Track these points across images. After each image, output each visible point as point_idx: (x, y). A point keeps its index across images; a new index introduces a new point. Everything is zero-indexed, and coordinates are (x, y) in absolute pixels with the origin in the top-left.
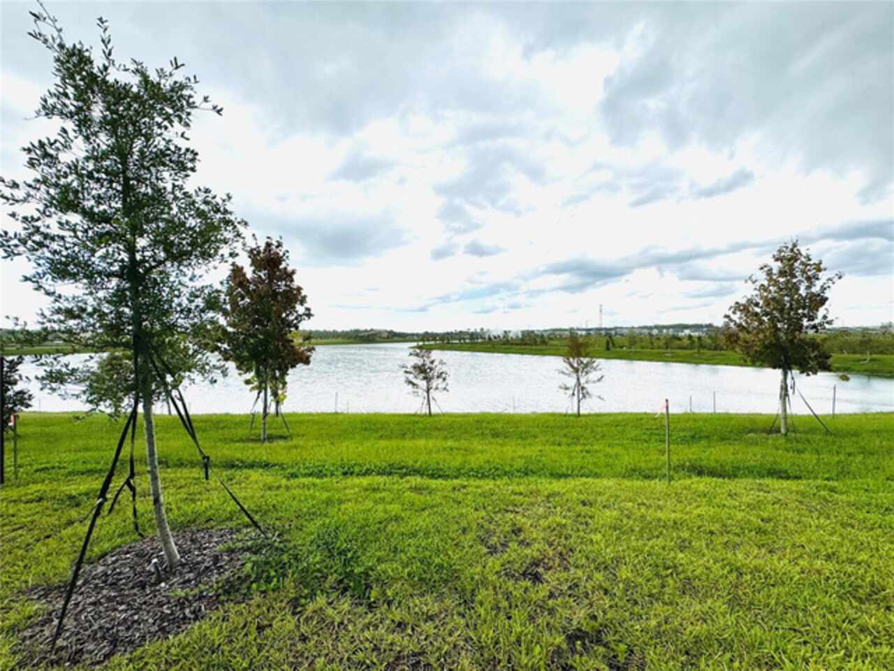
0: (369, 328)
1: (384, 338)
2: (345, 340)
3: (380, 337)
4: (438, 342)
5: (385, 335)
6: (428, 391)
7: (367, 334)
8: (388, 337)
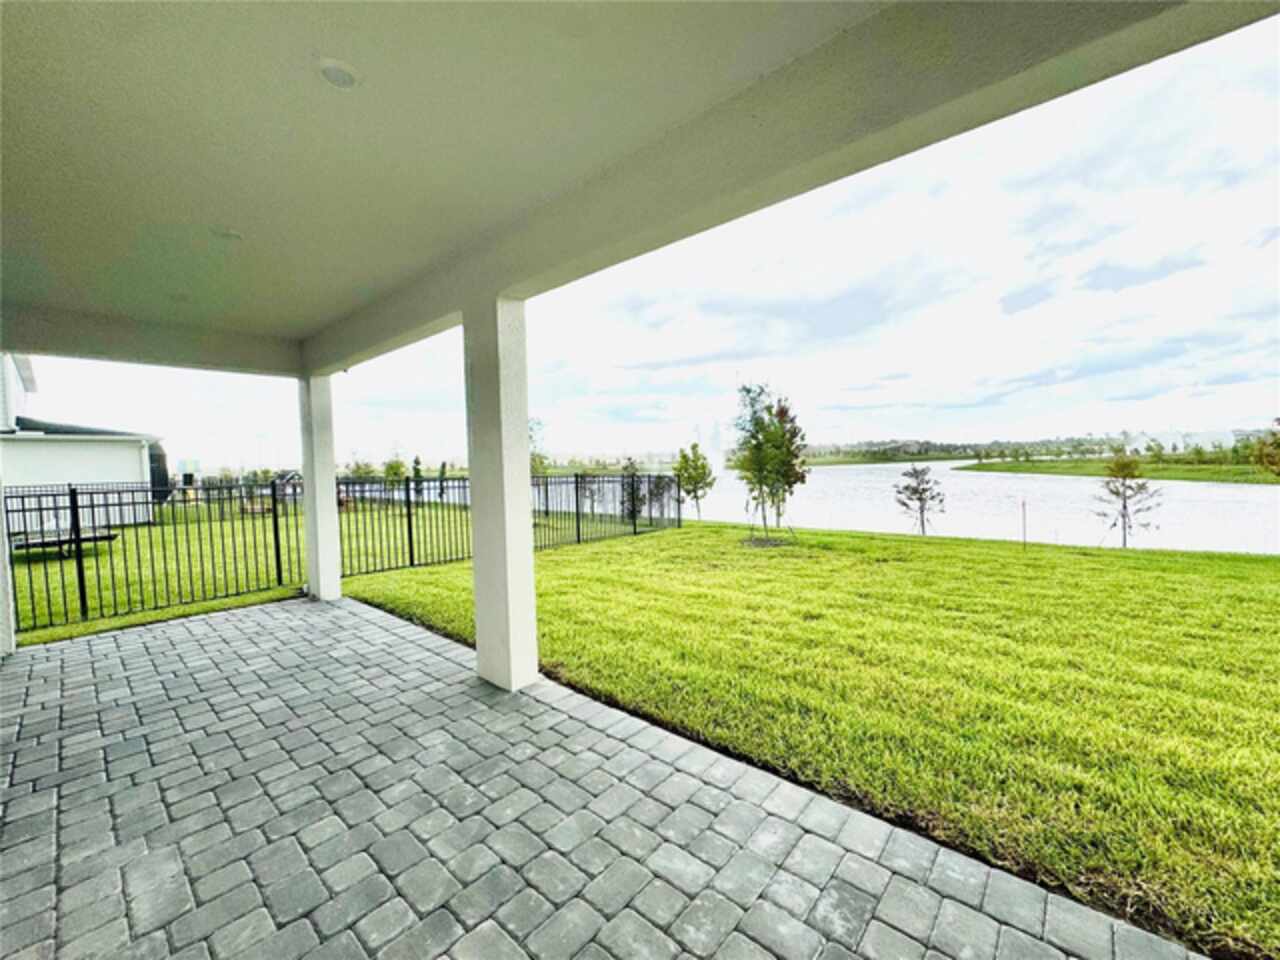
0: (887, 440)
1: (913, 454)
2: (847, 459)
3: (906, 453)
4: (1009, 459)
5: (915, 449)
6: (922, 511)
7: (882, 448)
8: (920, 453)
